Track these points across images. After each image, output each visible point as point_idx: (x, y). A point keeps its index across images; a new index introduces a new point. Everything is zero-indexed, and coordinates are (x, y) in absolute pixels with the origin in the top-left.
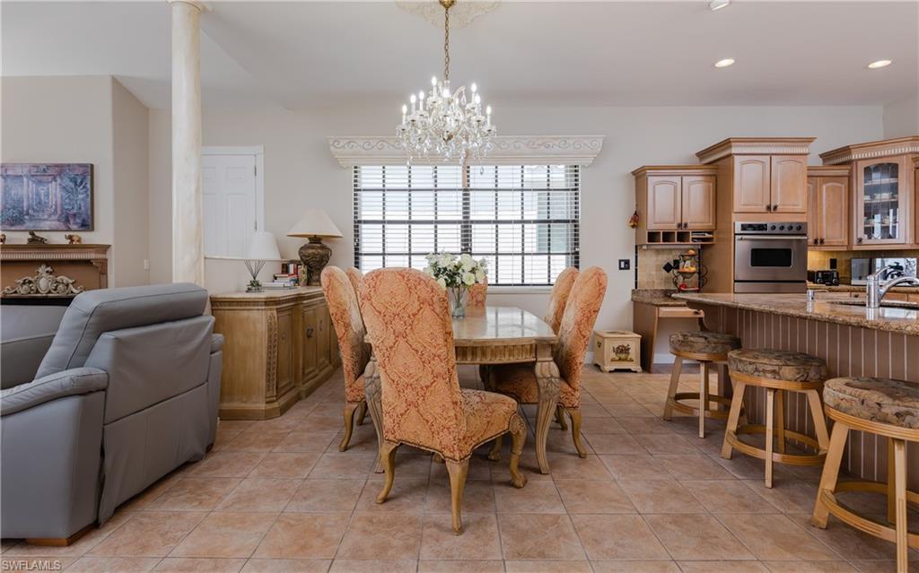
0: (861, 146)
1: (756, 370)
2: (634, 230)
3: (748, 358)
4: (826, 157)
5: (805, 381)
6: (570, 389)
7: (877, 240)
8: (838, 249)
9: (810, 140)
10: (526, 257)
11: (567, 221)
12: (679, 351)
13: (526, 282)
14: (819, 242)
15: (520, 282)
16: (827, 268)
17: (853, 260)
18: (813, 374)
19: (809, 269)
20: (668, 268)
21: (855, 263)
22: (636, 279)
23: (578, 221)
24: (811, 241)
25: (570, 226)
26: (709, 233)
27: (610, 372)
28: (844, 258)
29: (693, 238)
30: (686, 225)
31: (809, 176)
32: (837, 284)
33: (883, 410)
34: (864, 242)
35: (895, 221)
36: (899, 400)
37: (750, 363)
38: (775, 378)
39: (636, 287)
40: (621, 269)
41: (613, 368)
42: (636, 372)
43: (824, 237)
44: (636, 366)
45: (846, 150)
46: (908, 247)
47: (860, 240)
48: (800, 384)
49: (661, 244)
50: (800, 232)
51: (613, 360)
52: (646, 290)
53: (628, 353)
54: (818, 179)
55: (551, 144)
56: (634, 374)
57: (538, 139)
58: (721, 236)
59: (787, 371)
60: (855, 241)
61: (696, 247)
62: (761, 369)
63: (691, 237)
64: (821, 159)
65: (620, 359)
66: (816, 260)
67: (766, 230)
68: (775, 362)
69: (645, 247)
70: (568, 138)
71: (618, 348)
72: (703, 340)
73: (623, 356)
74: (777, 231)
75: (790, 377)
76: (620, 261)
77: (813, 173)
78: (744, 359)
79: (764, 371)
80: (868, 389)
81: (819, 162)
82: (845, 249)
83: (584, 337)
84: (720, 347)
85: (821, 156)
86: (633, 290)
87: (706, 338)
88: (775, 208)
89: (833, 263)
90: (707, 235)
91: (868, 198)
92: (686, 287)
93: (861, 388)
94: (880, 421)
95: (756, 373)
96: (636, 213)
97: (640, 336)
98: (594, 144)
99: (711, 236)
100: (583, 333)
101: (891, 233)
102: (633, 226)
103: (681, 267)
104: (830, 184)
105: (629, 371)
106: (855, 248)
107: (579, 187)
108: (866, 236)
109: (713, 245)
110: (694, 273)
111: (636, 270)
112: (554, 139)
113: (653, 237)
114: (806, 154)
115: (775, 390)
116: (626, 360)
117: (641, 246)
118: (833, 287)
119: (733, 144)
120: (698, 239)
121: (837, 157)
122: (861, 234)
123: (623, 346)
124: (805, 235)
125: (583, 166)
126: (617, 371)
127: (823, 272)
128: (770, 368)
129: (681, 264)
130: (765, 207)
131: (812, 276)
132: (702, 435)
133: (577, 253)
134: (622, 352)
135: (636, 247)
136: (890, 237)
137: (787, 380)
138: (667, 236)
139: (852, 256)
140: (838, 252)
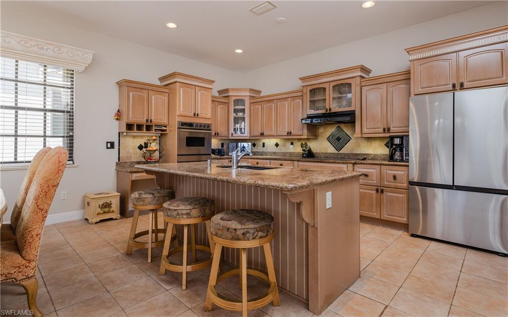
0: (233, 90)
1: (178, 214)
2: (118, 122)
3: (174, 206)
4: (220, 92)
5: (204, 216)
6: (24, 262)
7: (238, 135)
8: (224, 138)
9: (213, 82)
10: (19, 139)
11: (63, 112)
12: (136, 205)
13: (19, 159)
14: (217, 134)
15: (13, 160)
16: (220, 148)
17: (230, 144)
18: (208, 211)
19: (212, 148)
20: (141, 147)
21: (231, 145)
22: (119, 155)
23: (73, 112)
24: (213, 133)
25: (66, 116)
26: (164, 126)
27: (96, 223)
28: (227, 142)
29: (155, 129)
30: (151, 121)
31: (212, 101)
32: (223, 155)
33: (237, 233)
34: (234, 135)
35: (244, 126)
36: (244, 225)
37: (175, 210)
38: (188, 218)
39: (119, 161)
40: (107, 148)
41: (98, 220)
42: (116, 219)
43: (219, 132)
44: (116, 215)
45: (227, 90)
46: (248, 138)
47: (232, 134)
48: (201, 218)
49: (135, 132)
50: (208, 129)
51: (98, 214)
52: (126, 162)
53: (111, 207)
54: (216, 102)
55: (45, 48)
56: (115, 221)
57: (31, 40)
58: (171, 128)
59: (194, 212)
60: (230, 135)
61: (158, 135)
62: (180, 213)
63: (154, 128)
64: (218, 93)
65: (104, 212)
66: (215, 143)
67: (193, 126)
68: (188, 207)
69: (125, 134)
70: (62, 46)
71: (103, 204)
72: (151, 196)
73: (107, 210)
74: (198, 127)
75: (196, 216)
76: (107, 143)
77: (214, 99)
78: (171, 208)
79: (182, 214)
80: (231, 220)
81: (217, 94)
82: (227, 138)
83: (42, 210)
84: (161, 199)
85: (218, 92)
86: (117, 163)
87: (153, 194)
88: (198, 115)
89: (222, 145)
90: (164, 128)
91: (235, 114)
92: (151, 159)
93: (227, 220)
94: (236, 240)
95: (178, 216)
96: (119, 111)
97: (120, 194)
98: (85, 56)
99: (165, 128)
100: (41, 207)
101: (243, 132)
102: (117, 119)
103: (149, 146)
104: (221, 106)
105: (111, 219)
106: (231, 138)
107: (74, 86)
108: (234, 132)
109: (167, 134)
110: (155, 151)
111: (119, 149)
112: (49, 44)
113: (129, 127)
114: (211, 89)
115: (189, 225)
116: (109, 212)
117: (123, 133)
118: (222, 157)
119: (176, 76)
120: (158, 130)
121: (225, 93)
122: (232, 131)
123: (107, 203)
124: (210, 130)
125: (77, 72)
126: (101, 221)
127: (218, 149)
128: (185, 212)
129: (149, 145)
130: (193, 114)
131: (214, 151)
132: (149, 260)
133: (72, 136)
134: (106, 207)
135: (119, 133)
136: (243, 133)
137: (195, 218)
138: (140, 127)
139: (229, 142)
140: (225, 139)
